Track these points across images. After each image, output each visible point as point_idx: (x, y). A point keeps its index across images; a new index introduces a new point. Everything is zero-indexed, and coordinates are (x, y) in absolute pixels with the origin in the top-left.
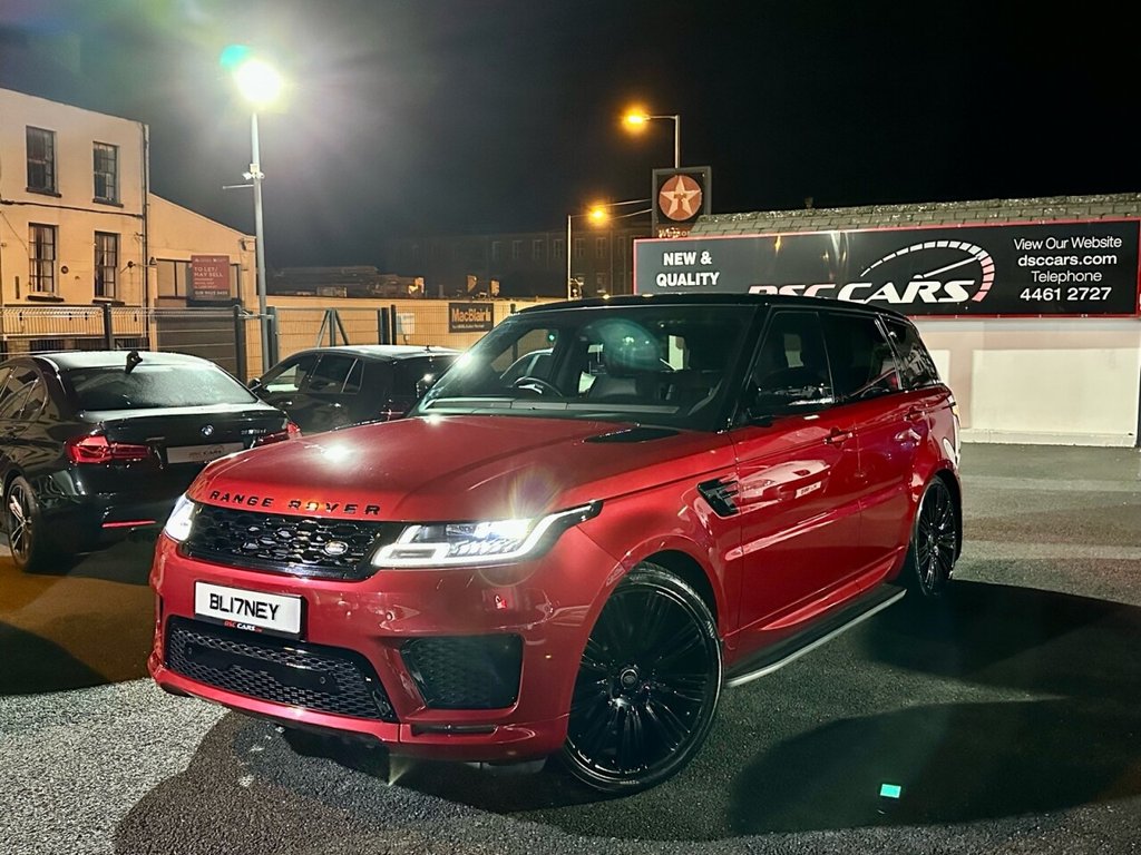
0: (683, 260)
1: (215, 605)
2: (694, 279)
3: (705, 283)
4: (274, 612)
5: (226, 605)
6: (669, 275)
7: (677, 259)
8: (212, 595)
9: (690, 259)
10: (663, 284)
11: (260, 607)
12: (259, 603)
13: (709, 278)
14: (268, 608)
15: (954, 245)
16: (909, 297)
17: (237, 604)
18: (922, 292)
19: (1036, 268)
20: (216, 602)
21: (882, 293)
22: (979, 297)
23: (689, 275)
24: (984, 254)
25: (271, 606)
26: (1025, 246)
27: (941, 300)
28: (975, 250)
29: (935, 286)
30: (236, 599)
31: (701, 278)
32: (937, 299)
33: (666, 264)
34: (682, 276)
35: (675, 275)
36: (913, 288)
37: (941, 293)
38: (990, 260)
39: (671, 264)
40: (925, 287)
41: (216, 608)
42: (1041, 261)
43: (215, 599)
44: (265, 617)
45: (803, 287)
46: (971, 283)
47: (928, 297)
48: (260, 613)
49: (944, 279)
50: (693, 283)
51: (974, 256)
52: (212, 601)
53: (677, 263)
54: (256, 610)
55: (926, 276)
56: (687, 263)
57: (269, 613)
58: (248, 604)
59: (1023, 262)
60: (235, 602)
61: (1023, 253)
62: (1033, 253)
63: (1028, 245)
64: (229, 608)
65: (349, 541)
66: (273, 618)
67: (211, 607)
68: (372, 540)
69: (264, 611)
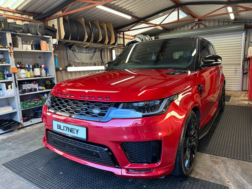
1: (59, 128)
5: (62, 128)
8: (58, 125)
11: (73, 130)
14: (75, 130)
20: (59, 127)
41: (59, 129)
44: (75, 133)
48: (73, 132)
52: (58, 127)
54: (71, 131)
57: (76, 132)
58: (68, 129)
60: (65, 128)
65: (101, 109)
66: (77, 134)
67: (58, 128)
68: (108, 108)
69: (74, 131)
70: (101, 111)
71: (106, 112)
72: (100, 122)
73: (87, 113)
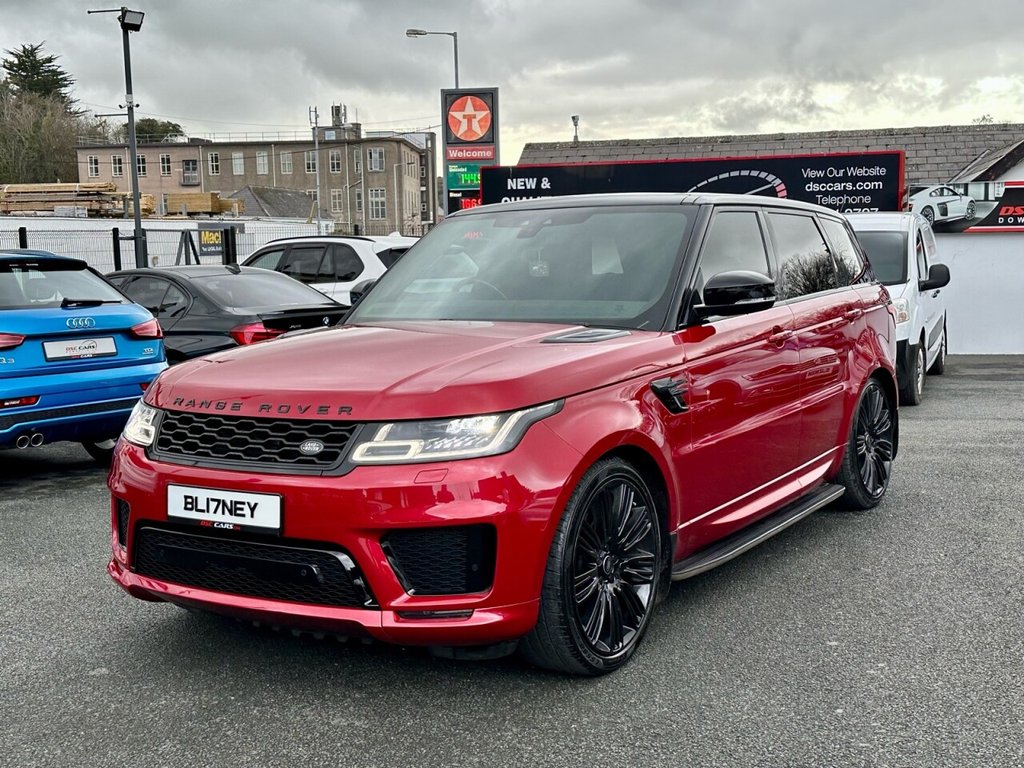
0: (525, 185)
1: (189, 506)
4: (253, 510)
5: (202, 505)
6: (513, 199)
7: (520, 184)
8: (186, 497)
9: (531, 184)
11: (239, 506)
12: (237, 503)
14: (246, 507)
15: (754, 173)
17: (213, 505)
19: (819, 192)
20: (191, 503)
24: (778, 181)
25: (249, 504)
28: (771, 178)
30: (213, 500)
33: (509, 188)
34: (524, 199)
38: (783, 187)
39: (514, 188)
41: (191, 509)
42: (823, 187)
43: (189, 500)
44: (243, 515)
48: (238, 512)
51: (770, 183)
52: (186, 503)
53: (519, 188)
54: (234, 509)
56: (528, 187)
57: (247, 511)
58: (224, 504)
59: (809, 188)
60: (211, 503)
61: (809, 180)
62: (817, 180)
63: (811, 174)
64: (205, 508)
65: (325, 440)
66: (252, 516)
67: (186, 508)
68: (347, 439)
69: (242, 509)
70: (325, 447)
71: (341, 448)
72: (321, 476)
73: (286, 455)
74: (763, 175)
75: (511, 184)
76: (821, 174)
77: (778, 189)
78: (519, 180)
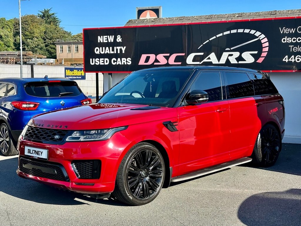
0: (108, 40)
2: (113, 50)
3: (119, 52)
6: (101, 48)
7: (105, 39)
9: (111, 39)
10: (98, 53)
13: (121, 50)
15: (247, 31)
16: (223, 61)
18: (229, 58)
19: (291, 43)
21: (209, 58)
22: (260, 60)
23: (111, 48)
24: (263, 36)
26: (285, 31)
27: (240, 62)
28: (258, 34)
29: (237, 54)
31: (117, 50)
32: (238, 62)
33: (99, 42)
34: (107, 48)
35: (104, 48)
36: (225, 55)
37: (240, 58)
38: (266, 40)
39: (102, 41)
40: (231, 55)
42: (294, 40)
45: (168, 55)
46: (256, 52)
47: (233, 61)
49: (241, 50)
50: (113, 52)
51: (257, 37)
53: (105, 41)
55: (232, 49)
56: (109, 41)
59: (284, 40)
61: (284, 35)
62: (290, 35)
63: (286, 31)
74: (253, 32)
75: (100, 39)
76: (293, 31)
77: (263, 41)
78: (104, 37)
